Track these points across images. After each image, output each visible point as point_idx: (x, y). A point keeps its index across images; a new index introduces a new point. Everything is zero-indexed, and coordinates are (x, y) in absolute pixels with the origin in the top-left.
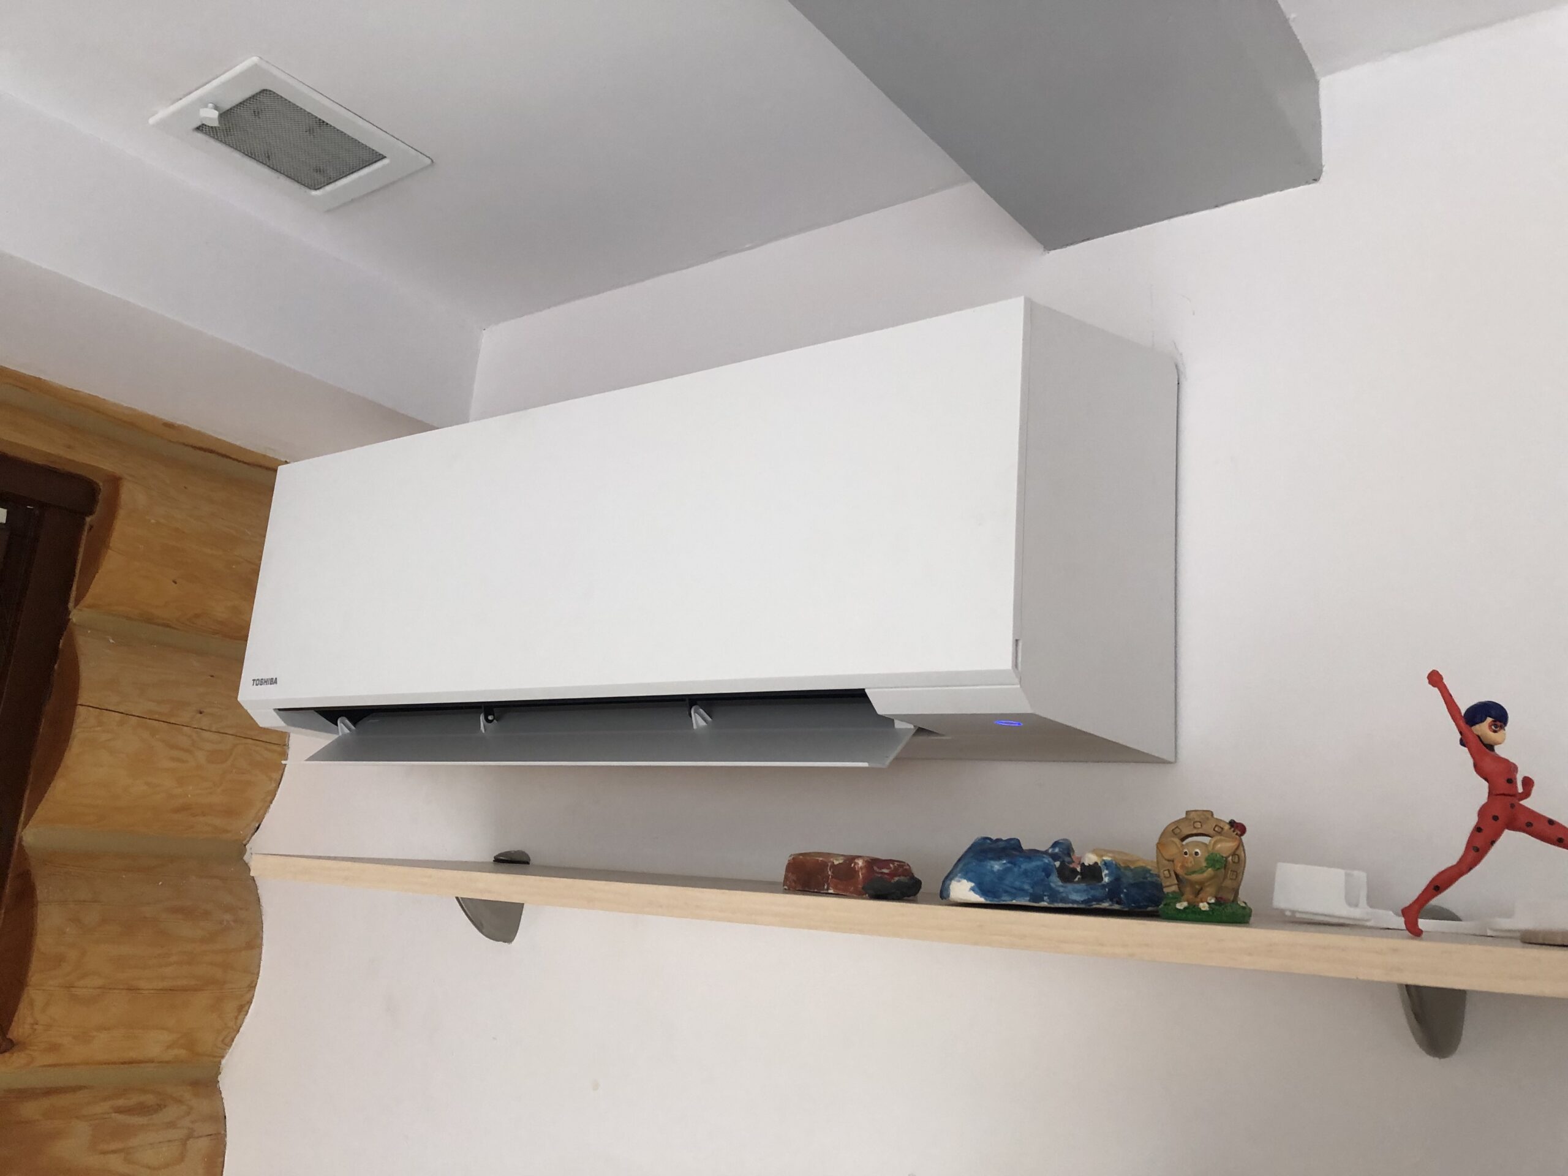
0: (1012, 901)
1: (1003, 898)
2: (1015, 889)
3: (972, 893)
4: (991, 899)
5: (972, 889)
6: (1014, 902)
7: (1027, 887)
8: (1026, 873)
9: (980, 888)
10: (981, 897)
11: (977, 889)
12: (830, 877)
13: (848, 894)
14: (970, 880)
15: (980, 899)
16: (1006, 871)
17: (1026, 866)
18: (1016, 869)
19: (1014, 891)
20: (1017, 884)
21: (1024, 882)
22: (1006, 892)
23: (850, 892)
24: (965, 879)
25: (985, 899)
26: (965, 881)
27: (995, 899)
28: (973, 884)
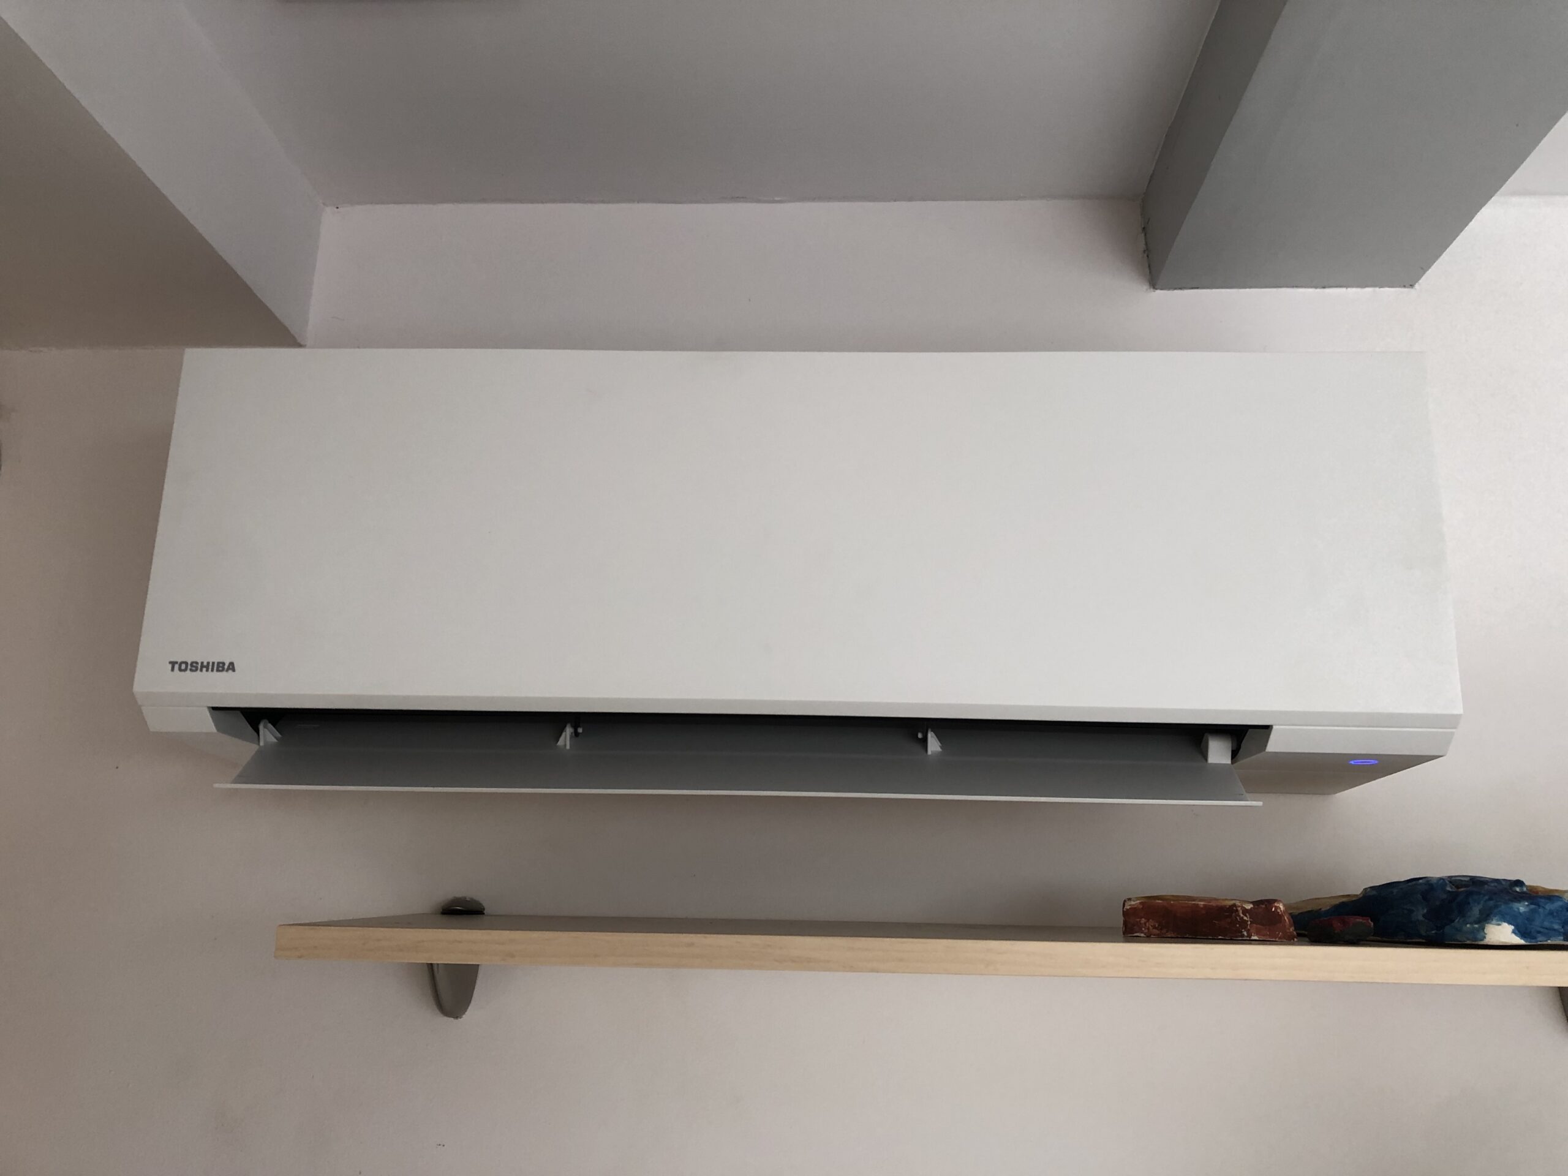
0: (1546, 941)
1: (1539, 939)
2: (1547, 929)
3: (1513, 935)
4: (1529, 940)
5: (1513, 932)
6: (1549, 942)
7: (1556, 927)
8: (1551, 913)
9: (1519, 931)
10: (1521, 939)
11: (1517, 932)
12: (1249, 923)
13: (1277, 940)
14: (1510, 923)
15: (1522, 942)
16: (1533, 911)
17: (1549, 907)
18: (1541, 910)
19: (1546, 931)
20: (1546, 924)
21: (1552, 922)
22: (1539, 932)
23: (1280, 938)
24: (1505, 922)
25: (1526, 942)
26: (1505, 925)
27: (1533, 941)
28: (1513, 927)
